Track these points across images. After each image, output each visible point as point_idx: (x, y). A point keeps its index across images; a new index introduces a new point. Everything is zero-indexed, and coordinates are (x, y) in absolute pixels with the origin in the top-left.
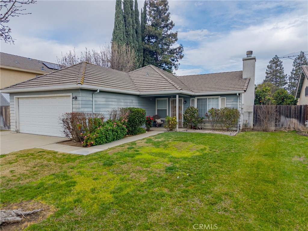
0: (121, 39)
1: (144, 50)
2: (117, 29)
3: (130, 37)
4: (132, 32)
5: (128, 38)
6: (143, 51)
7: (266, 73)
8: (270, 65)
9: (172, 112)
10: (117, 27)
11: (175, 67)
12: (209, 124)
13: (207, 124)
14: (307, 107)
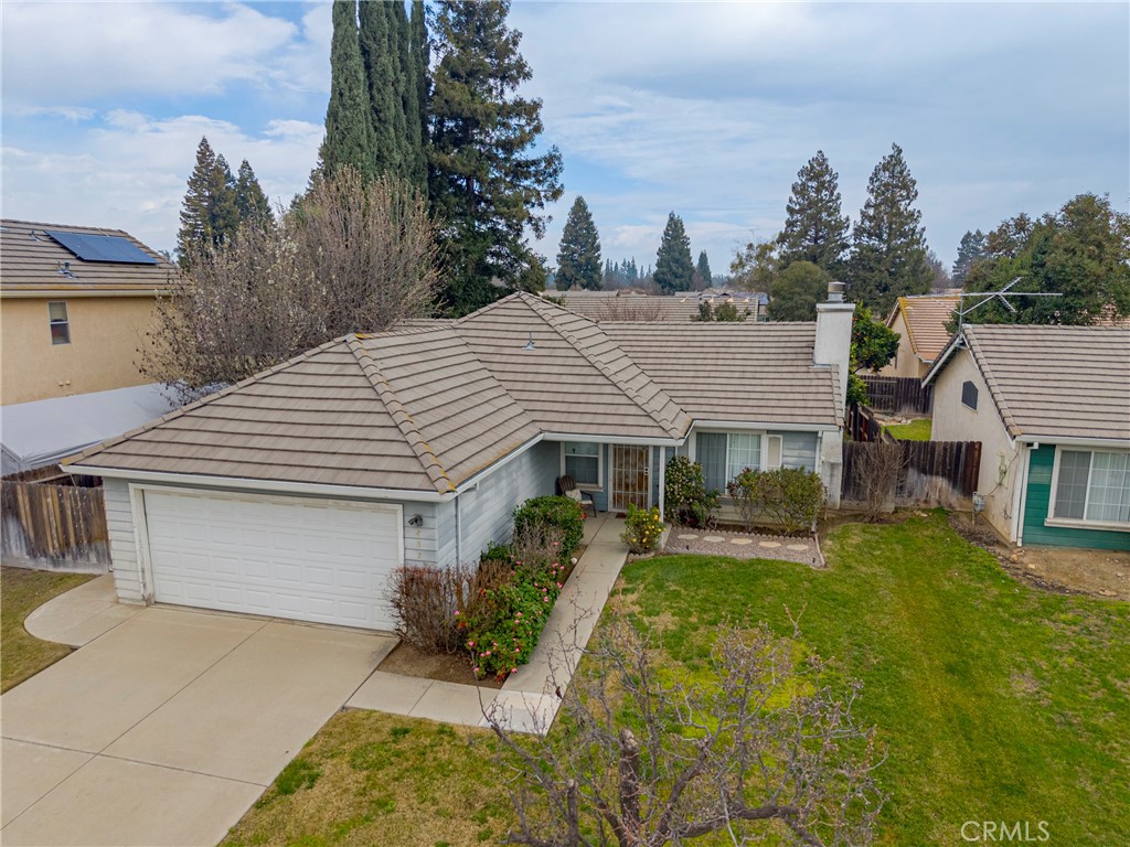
0: (359, 145)
1: (431, 168)
2: (343, 105)
3: (387, 129)
4: (392, 108)
5: (381, 133)
6: (427, 176)
7: (789, 209)
8: (800, 182)
9: (615, 466)
10: (345, 98)
11: (537, 229)
12: (732, 508)
13: (724, 508)
14: (974, 449)
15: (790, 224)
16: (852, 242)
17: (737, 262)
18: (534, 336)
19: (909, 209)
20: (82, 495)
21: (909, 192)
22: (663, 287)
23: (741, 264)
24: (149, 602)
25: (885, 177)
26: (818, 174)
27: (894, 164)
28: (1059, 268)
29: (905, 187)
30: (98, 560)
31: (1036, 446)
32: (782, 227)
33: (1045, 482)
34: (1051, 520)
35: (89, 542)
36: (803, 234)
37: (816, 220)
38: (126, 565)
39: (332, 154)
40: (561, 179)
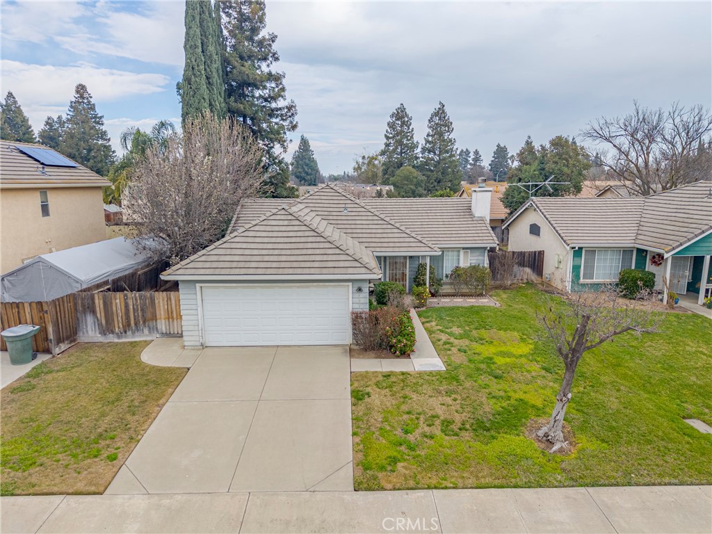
7: (386, 136)
8: (391, 121)
9: (390, 270)
11: (283, 147)
12: (449, 287)
13: (444, 287)
14: (541, 253)
15: (387, 145)
16: (421, 155)
17: (357, 166)
18: (347, 206)
19: (450, 137)
20: (140, 297)
21: (449, 128)
22: (300, 181)
23: (359, 168)
24: (203, 346)
25: (436, 120)
26: (401, 116)
27: (440, 113)
28: (551, 171)
29: (445, 125)
30: (150, 332)
31: (577, 248)
32: (383, 147)
33: (579, 264)
34: (582, 281)
35: (144, 322)
36: (394, 151)
37: (400, 143)
38: (191, 328)
39: (188, 103)
40: (296, 118)
